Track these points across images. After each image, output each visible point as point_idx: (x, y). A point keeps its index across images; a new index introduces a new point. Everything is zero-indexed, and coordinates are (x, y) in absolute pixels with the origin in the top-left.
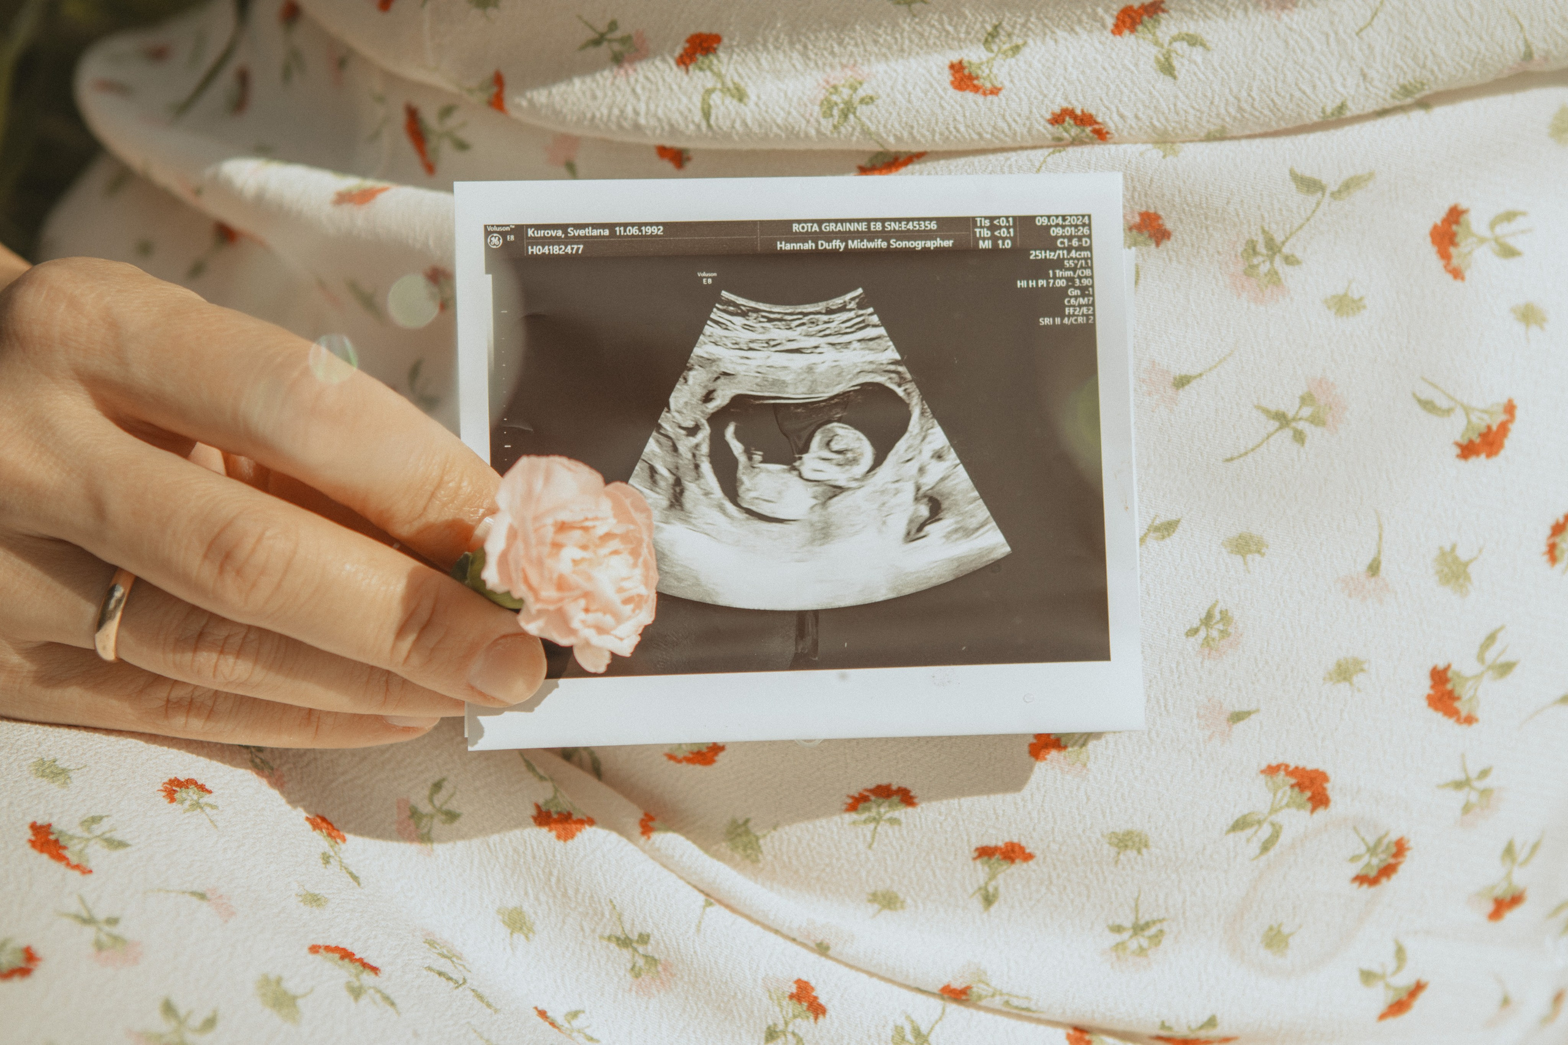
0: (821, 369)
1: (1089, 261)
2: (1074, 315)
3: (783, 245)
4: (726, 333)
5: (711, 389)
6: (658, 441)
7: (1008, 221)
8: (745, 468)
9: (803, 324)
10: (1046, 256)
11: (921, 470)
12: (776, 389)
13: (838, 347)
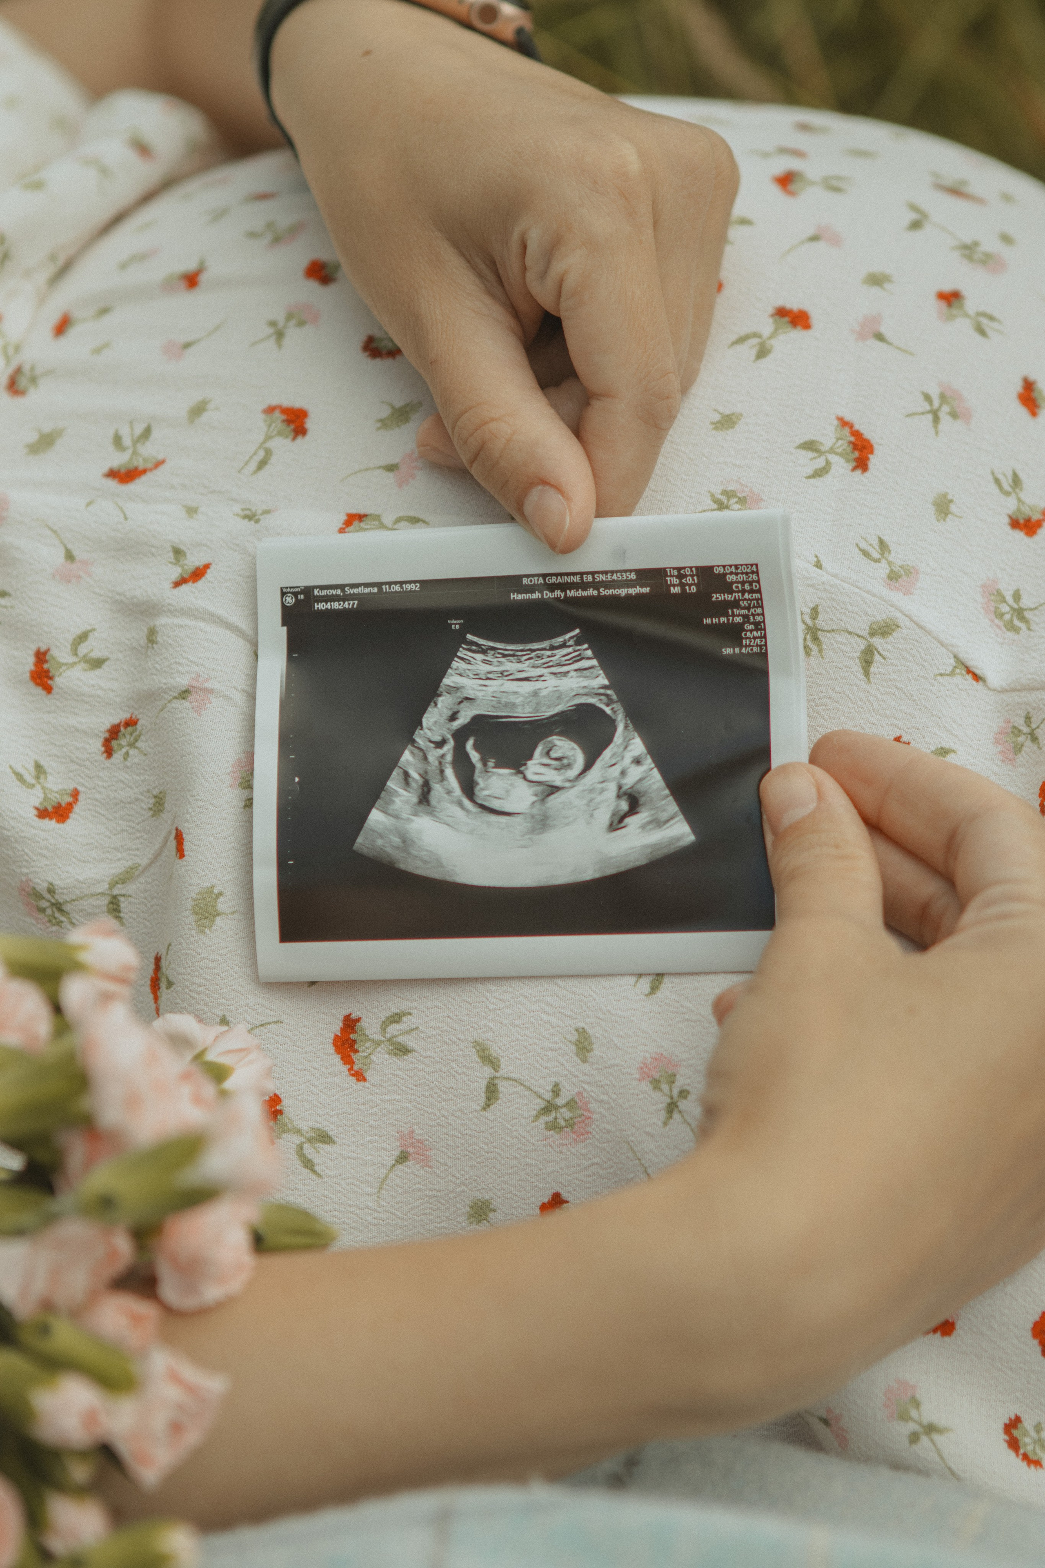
0: (544, 693)
1: (760, 601)
2: (750, 646)
3: (515, 596)
4: (469, 666)
5: (456, 710)
6: (412, 753)
7: (692, 571)
8: (480, 772)
9: (531, 658)
10: (725, 598)
11: (623, 773)
12: (508, 710)
13: (559, 675)
